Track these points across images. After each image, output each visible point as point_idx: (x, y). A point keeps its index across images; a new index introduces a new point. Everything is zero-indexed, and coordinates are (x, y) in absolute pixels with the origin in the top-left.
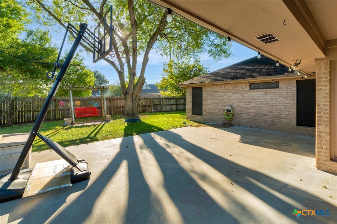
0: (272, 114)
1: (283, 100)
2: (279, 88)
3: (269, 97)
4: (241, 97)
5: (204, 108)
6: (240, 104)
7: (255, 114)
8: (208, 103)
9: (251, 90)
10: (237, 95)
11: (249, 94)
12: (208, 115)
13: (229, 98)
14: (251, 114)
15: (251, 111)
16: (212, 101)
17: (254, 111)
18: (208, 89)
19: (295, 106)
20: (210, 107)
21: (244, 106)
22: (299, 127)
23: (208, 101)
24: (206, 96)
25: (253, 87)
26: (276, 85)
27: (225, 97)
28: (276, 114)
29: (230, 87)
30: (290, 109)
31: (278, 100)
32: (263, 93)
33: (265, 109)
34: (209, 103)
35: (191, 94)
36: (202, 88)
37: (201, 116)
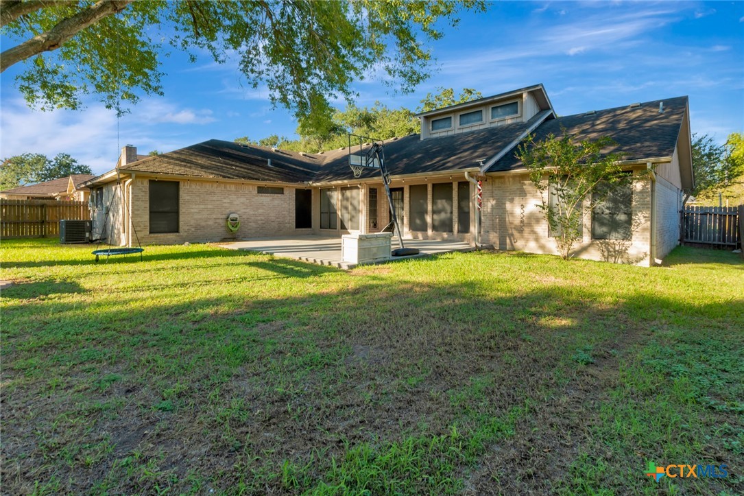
0: (279, 220)
1: (287, 206)
2: (283, 194)
3: (276, 202)
4: (248, 201)
5: (183, 219)
6: (248, 210)
7: (263, 222)
8: (192, 210)
9: (260, 194)
10: (243, 200)
11: (256, 198)
12: (193, 229)
13: (231, 203)
14: (259, 222)
15: (259, 218)
16: (203, 206)
17: (263, 218)
18: (193, 186)
19: (294, 212)
20: (197, 216)
21: (252, 213)
22: (298, 229)
23: (194, 207)
24: (188, 198)
25: (261, 190)
26: (280, 191)
27: (225, 201)
28: (282, 220)
29: (233, 188)
30: (291, 214)
31: (284, 206)
32: (271, 198)
33: (272, 216)
34: (195, 210)
35: (148, 193)
36: (178, 183)
37: (177, 234)
